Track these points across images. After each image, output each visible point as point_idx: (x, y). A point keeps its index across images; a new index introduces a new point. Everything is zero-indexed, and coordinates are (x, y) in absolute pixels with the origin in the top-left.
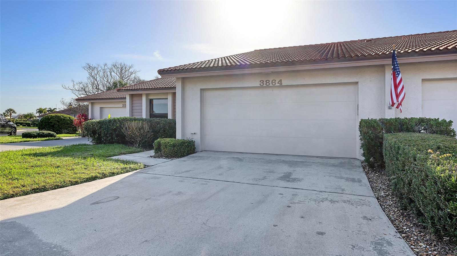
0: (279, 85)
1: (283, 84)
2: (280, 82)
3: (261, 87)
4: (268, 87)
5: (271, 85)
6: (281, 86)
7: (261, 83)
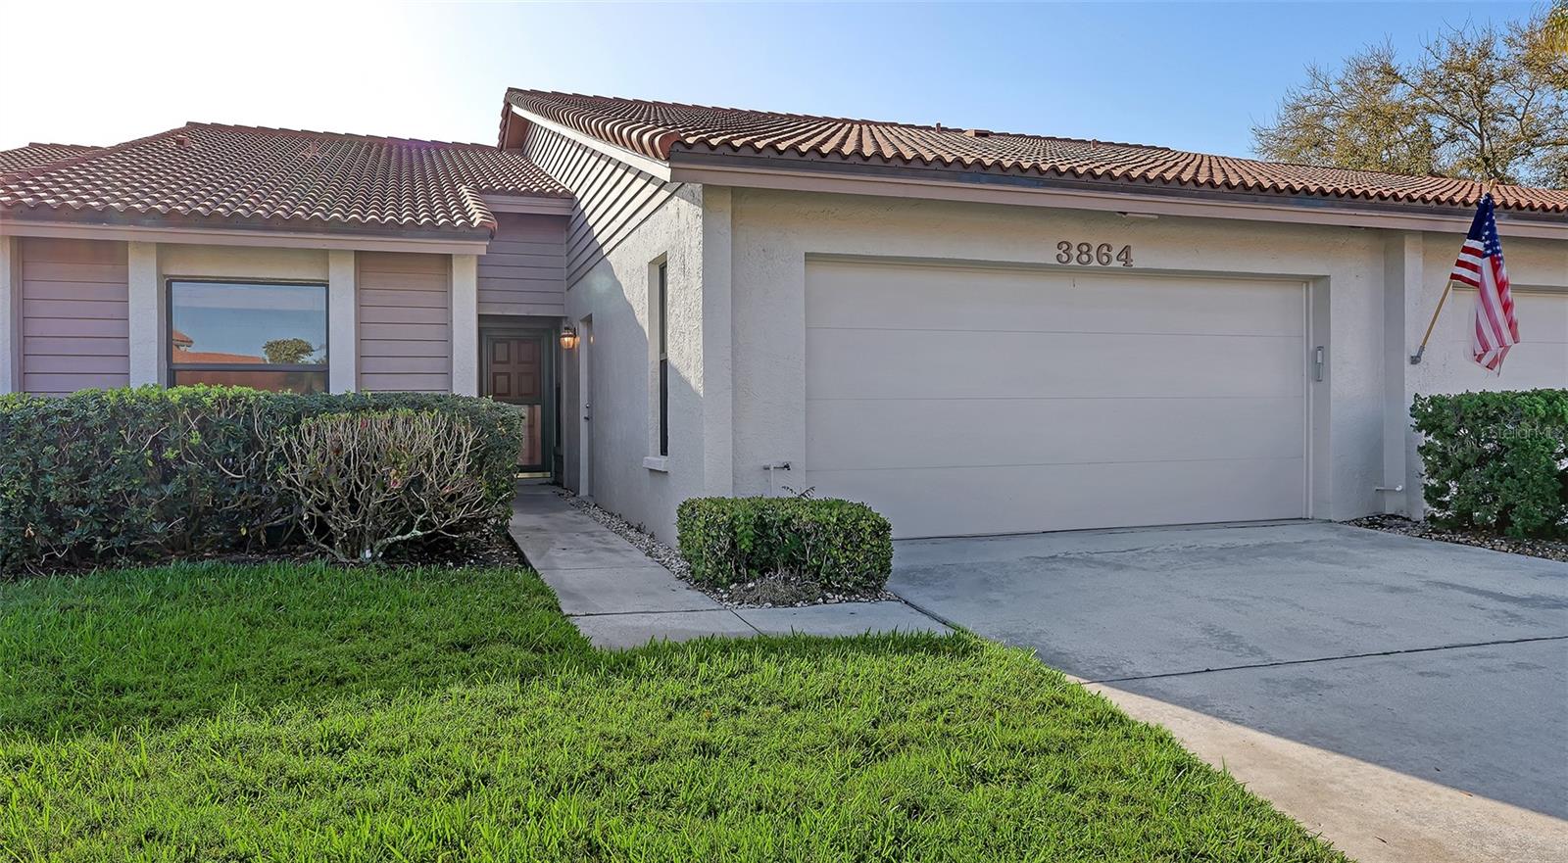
0: (1120, 264)
1: (1136, 265)
2: (1124, 257)
3: (1060, 269)
4: (1083, 270)
5: (1095, 263)
6: (1129, 272)
7: (1061, 252)
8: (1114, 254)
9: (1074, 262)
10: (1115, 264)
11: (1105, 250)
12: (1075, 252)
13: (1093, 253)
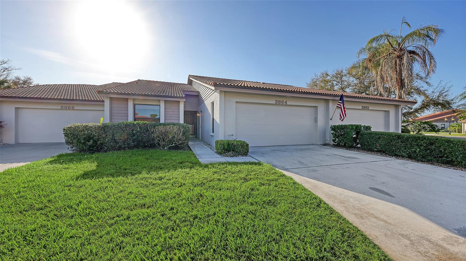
1: (288, 104)
2: (286, 103)
3: (276, 104)
4: (279, 105)
5: (281, 104)
7: (276, 102)
8: (284, 102)
9: (278, 103)
10: (284, 104)
11: (283, 101)
12: (278, 102)
13: (281, 102)
